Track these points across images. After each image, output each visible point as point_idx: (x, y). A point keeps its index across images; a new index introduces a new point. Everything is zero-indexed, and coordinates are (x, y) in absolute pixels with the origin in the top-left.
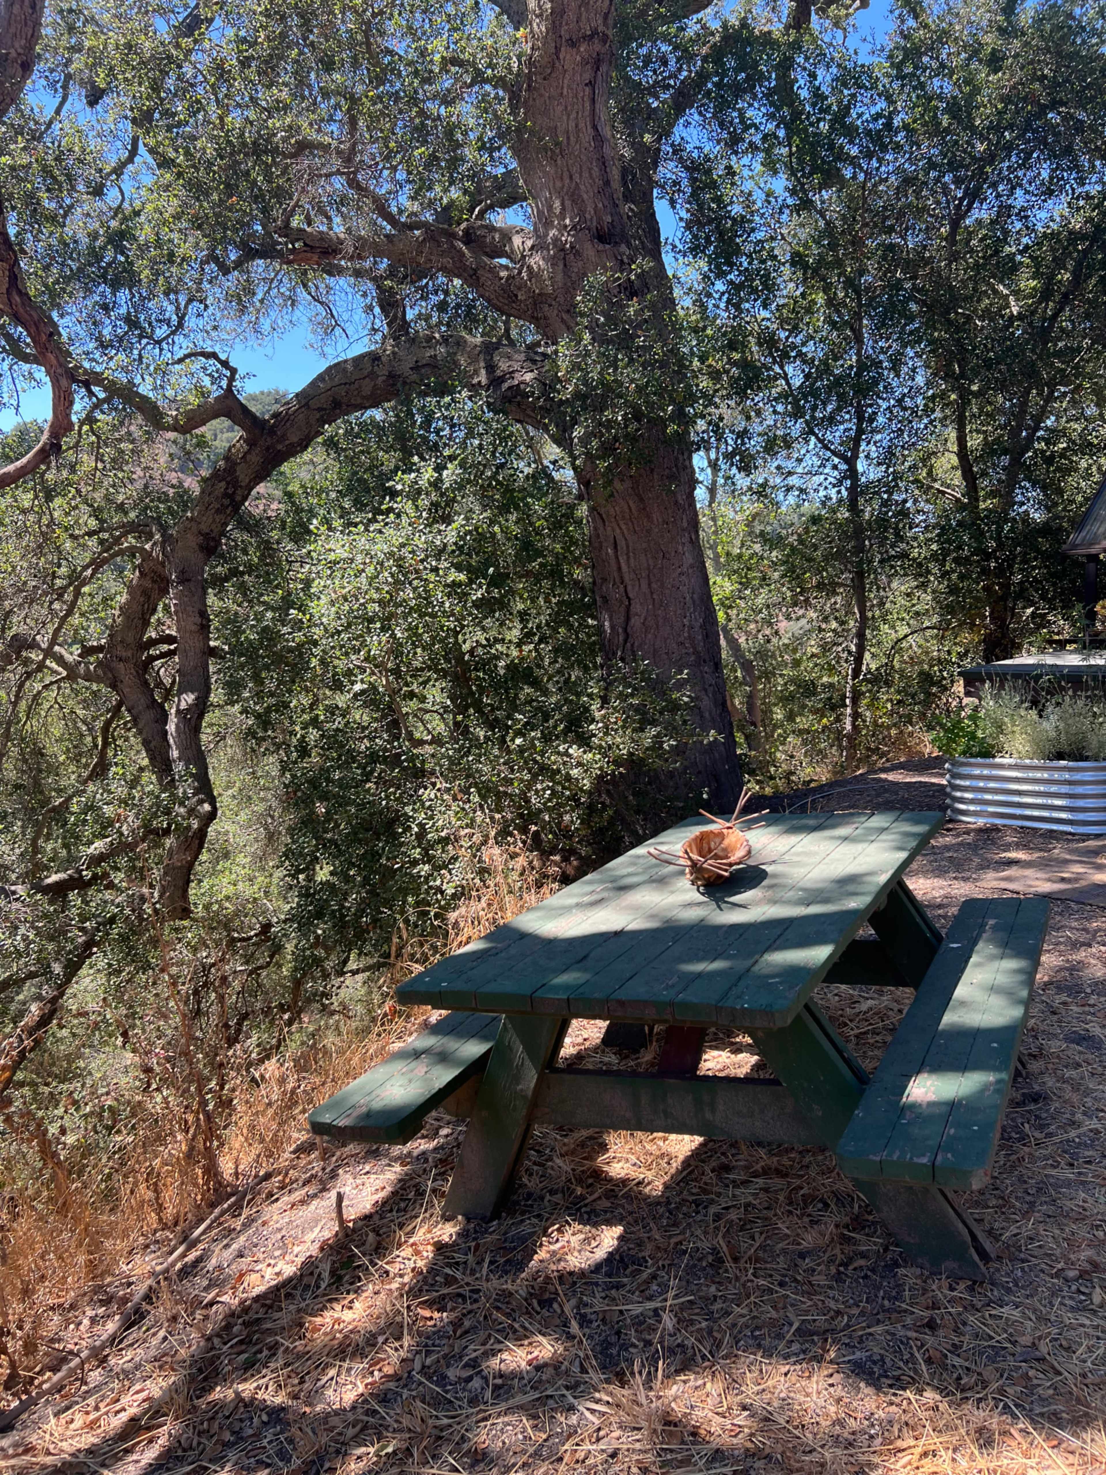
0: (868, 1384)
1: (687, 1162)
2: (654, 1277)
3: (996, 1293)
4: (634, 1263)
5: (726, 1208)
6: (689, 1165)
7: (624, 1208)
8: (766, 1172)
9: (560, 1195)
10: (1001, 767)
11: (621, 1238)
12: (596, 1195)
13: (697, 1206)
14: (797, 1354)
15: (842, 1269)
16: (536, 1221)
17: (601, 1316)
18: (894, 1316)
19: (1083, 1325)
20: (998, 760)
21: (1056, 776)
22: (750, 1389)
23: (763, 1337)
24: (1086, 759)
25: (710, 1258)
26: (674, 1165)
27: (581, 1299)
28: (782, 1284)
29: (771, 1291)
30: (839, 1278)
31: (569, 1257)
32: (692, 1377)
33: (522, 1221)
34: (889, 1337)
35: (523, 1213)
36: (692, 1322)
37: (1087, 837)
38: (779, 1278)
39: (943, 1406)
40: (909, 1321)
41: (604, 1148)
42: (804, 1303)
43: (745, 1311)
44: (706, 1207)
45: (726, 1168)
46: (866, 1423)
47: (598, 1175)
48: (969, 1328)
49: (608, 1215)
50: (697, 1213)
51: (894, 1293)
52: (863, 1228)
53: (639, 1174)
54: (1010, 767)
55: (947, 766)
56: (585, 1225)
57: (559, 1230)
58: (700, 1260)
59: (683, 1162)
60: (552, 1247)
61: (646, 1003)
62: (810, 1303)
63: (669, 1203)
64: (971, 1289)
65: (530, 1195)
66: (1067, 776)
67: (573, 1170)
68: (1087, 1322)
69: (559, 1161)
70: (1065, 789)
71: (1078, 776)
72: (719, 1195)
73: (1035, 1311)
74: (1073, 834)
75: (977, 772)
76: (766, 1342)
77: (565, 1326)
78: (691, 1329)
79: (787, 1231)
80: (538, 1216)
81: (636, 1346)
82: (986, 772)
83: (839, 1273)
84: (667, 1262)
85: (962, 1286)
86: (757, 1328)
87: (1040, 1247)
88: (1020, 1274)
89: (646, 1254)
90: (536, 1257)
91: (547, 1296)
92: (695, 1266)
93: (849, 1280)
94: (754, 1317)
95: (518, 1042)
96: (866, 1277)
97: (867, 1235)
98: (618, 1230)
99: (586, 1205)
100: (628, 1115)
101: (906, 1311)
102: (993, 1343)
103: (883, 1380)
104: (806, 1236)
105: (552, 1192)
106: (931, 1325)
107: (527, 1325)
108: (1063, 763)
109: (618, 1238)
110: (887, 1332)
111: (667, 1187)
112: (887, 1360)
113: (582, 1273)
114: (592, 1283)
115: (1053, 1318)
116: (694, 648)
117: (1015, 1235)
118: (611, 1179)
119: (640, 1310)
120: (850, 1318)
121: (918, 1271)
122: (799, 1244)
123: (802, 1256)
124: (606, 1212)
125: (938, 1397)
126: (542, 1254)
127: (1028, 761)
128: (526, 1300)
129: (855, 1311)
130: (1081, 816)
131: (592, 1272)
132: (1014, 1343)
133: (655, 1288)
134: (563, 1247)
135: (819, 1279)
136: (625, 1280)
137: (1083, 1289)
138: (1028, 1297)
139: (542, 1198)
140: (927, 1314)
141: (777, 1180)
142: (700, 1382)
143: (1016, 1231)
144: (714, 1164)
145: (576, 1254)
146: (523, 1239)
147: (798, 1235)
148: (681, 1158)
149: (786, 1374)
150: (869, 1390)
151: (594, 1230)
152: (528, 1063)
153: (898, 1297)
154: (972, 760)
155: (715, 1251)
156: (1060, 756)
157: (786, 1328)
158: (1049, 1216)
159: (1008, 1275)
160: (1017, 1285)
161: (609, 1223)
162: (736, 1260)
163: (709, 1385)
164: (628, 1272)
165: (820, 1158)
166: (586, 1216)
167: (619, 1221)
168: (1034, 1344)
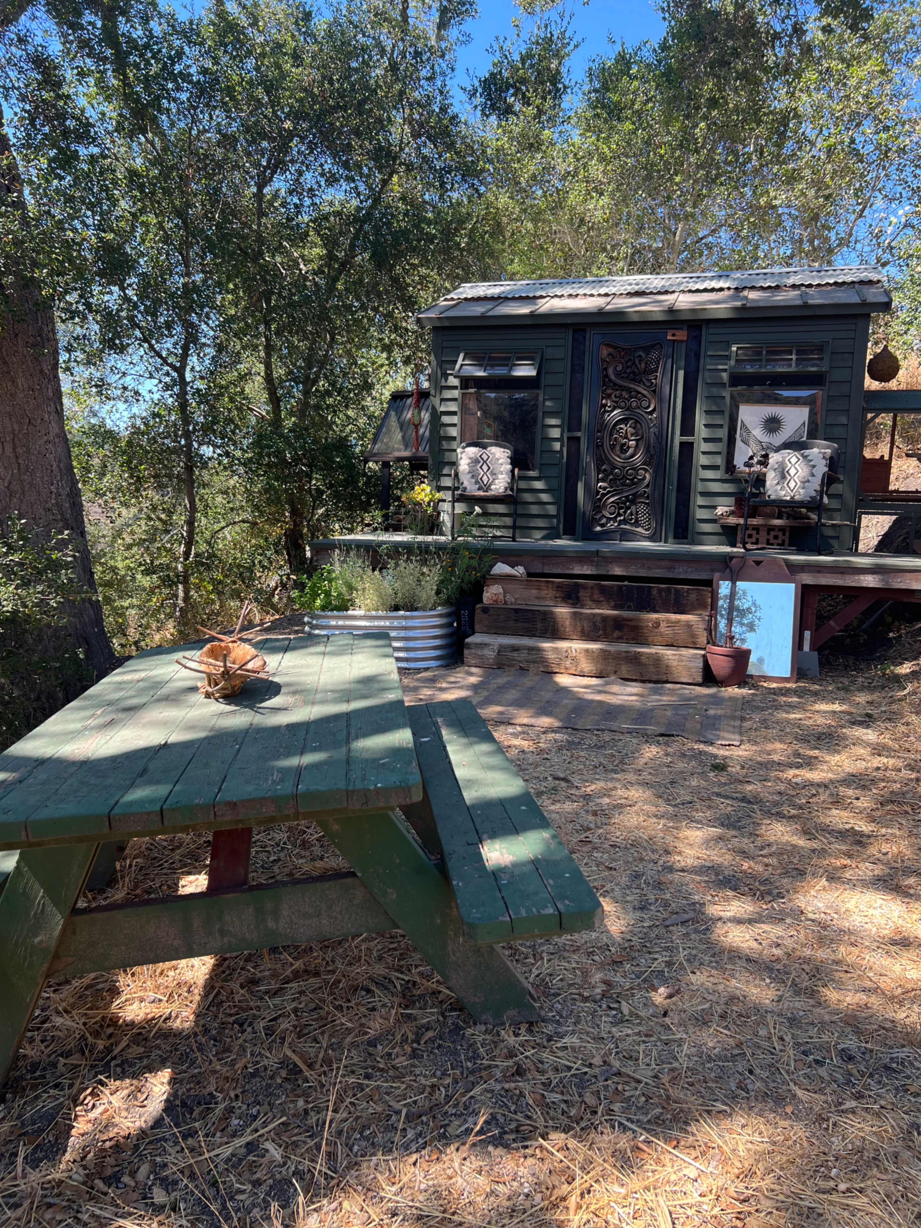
0: (496, 1146)
1: (210, 986)
2: (230, 1110)
3: (550, 1028)
4: (199, 1103)
5: (275, 1019)
6: (213, 988)
7: (160, 1049)
8: (296, 975)
9: (77, 1055)
10: (354, 618)
11: (173, 1081)
12: (123, 1044)
13: (241, 1025)
14: (416, 1140)
15: (415, 1045)
16: (56, 1092)
17: (187, 1173)
18: (484, 1073)
19: (628, 1035)
20: (350, 612)
21: (396, 624)
22: (389, 1191)
23: (374, 1134)
24: (416, 609)
25: (284, 1073)
26: (196, 991)
27: (153, 1162)
28: (368, 1077)
29: (361, 1088)
30: (414, 1054)
31: (117, 1120)
32: (325, 1202)
33: (37, 1097)
34: (489, 1095)
35: (34, 1087)
36: (295, 1144)
37: (419, 670)
38: (362, 1071)
39: (572, 1143)
40: (499, 1074)
41: (115, 992)
42: (399, 1088)
43: (345, 1115)
44: (250, 1024)
45: (253, 982)
46: (515, 1184)
47: (114, 1021)
48: (546, 1066)
49: (145, 1062)
50: (243, 1032)
51: (471, 1054)
52: (414, 1003)
53: (165, 1009)
54: (361, 618)
55: (306, 619)
56: (122, 1079)
57: (92, 1094)
58: (272, 1078)
59: (205, 987)
60: (92, 1115)
61: (262, 801)
62: (404, 1086)
63: (206, 1031)
64: (530, 1031)
65: (35, 1066)
66: (404, 623)
67: (85, 1024)
68: (630, 1031)
69: (58, 1021)
70: (402, 634)
71: (410, 623)
72: (258, 1008)
73: (588, 1033)
74: (409, 669)
75: (333, 623)
76: (379, 1139)
77: (144, 1198)
78: (299, 1151)
79: (349, 1025)
80: (56, 1086)
81: (243, 1192)
82: (341, 623)
83: (414, 1050)
84: (238, 1091)
85: (523, 1031)
86: (365, 1127)
87: (561, 980)
88: (559, 1006)
89: (211, 1088)
90: (74, 1132)
91: (109, 1172)
92: (269, 1086)
93: (425, 1054)
94: (357, 1118)
95: (37, 886)
96: (439, 1046)
97: (420, 1008)
98: (165, 1075)
99: (114, 1058)
100: (176, 943)
101: (489, 1067)
102: (573, 1072)
103: (506, 1137)
104: (371, 1024)
105: (67, 1054)
106: (520, 1072)
107: (98, 1212)
108: (402, 613)
109: (169, 1083)
110: (486, 1090)
111: (198, 1015)
112: (499, 1117)
113: (143, 1133)
114: (158, 1140)
115: (605, 1036)
116: (62, 515)
117: (537, 976)
118: (132, 1024)
119: (230, 1151)
120: (447, 1088)
121: (483, 1028)
122: (367, 1033)
123: (372, 1043)
124: (140, 1059)
125: (563, 1136)
126: (81, 1126)
127: (374, 613)
128: (84, 1183)
129: (448, 1081)
130: (412, 655)
131: (152, 1128)
132: (590, 1065)
133: (236, 1122)
134: (106, 1111)
135: (401, 1061)
136: (197, 1124)
137: (612, 1005)
138: (575, 1024)
139: (54, 1065)
140: (510, 1063)
141: (311, 980)
142: (335, 1205)
143: (537, 973)
144: (242, 980)
145: (124, 1114)
146: (50, 1117)
147: (362, 1025)
148: (201, 982)
149: (415, 1164)
150: (500, 1151)
151: (135, 1082)
152: (51, 908)
153: (476, 1056)
154: (330, 613)
155: (284, 1063)
156: (396, 608)
157: (394, 1118)
158: (552, 954)
159: (551, 1010)
160: (561, 1017)
161: (152, 1069)
162: (310, 1066)
163: (346, 1204)
164: (195, 1114)
165: (341, 951)
166: (119, 1070)
167: (162, 1064)
168: (605, 1062)
